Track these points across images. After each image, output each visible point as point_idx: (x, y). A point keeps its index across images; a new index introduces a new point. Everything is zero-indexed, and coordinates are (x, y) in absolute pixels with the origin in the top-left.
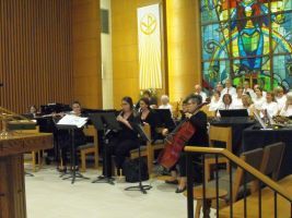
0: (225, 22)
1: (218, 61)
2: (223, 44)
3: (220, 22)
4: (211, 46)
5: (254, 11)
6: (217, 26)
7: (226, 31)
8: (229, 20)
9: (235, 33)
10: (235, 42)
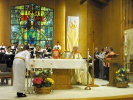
0: (22, 25)
1: (18, 40)
2: (20, 34)
3: (20, 25)
4: (15, 34)
6: (18, 26)
7: (22, 29)
8: (24, 25)
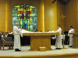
2: (18, 22)
4: (15, 22)
5: (26, 15)
7: (19, 19)
9: (21, 20)
10: (21, 22)
